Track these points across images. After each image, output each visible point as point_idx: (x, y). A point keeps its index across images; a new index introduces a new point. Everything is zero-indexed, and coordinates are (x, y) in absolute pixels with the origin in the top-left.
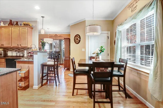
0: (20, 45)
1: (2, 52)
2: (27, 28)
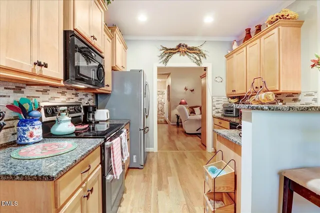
1: (233, 107)
2: (275, 30)
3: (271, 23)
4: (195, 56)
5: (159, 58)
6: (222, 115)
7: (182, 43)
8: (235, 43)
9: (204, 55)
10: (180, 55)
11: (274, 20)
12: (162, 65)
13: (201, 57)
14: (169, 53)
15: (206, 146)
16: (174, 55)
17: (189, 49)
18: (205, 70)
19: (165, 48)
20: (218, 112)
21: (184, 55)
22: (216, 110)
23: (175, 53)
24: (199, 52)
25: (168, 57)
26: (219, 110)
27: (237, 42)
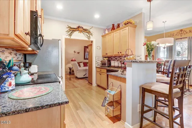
0: (121, 53)
1: (106, 62)
2: (127, 28)
3: (125, 24)
4: (87, 34)
5: (66, 33)
6: (100, 66)
7: (80, 26)
8: (107, 30)
9: (92, 34)
10: (79, 33)
11: (126, 23)
12: (68, 37)
13: (90, 35)
14: (72, 30)
15: (92, 84)
16: (75, 32)
17: (84, 29)
18: (92, 42)
19: (70, 27)
20: (98, 65)
21: (81, 33)
22: (98, 64)
23: (76, 31)
24: (89, 32)
25: (72, 32)
26: (99, 64)
27: (108, 29)
